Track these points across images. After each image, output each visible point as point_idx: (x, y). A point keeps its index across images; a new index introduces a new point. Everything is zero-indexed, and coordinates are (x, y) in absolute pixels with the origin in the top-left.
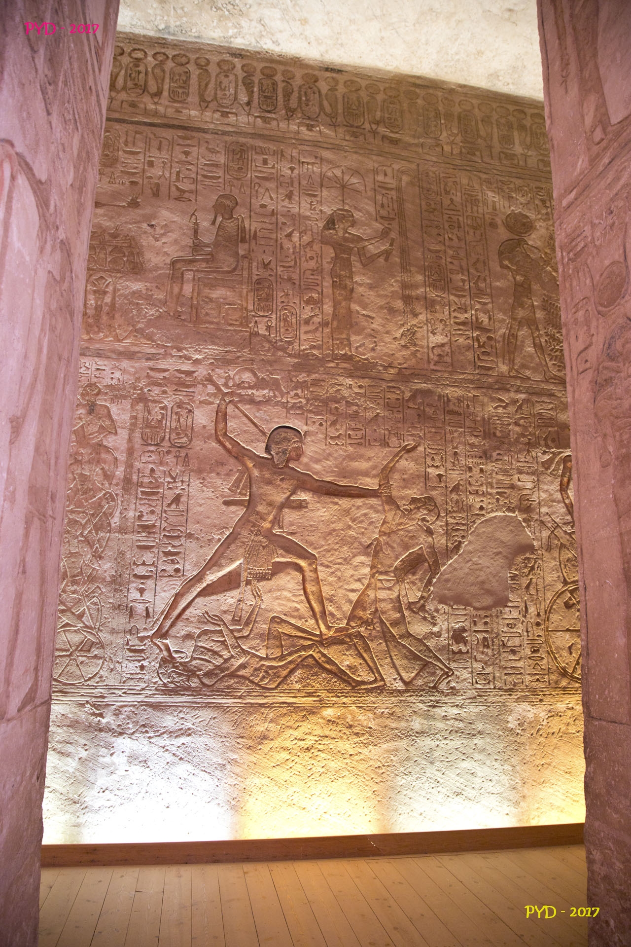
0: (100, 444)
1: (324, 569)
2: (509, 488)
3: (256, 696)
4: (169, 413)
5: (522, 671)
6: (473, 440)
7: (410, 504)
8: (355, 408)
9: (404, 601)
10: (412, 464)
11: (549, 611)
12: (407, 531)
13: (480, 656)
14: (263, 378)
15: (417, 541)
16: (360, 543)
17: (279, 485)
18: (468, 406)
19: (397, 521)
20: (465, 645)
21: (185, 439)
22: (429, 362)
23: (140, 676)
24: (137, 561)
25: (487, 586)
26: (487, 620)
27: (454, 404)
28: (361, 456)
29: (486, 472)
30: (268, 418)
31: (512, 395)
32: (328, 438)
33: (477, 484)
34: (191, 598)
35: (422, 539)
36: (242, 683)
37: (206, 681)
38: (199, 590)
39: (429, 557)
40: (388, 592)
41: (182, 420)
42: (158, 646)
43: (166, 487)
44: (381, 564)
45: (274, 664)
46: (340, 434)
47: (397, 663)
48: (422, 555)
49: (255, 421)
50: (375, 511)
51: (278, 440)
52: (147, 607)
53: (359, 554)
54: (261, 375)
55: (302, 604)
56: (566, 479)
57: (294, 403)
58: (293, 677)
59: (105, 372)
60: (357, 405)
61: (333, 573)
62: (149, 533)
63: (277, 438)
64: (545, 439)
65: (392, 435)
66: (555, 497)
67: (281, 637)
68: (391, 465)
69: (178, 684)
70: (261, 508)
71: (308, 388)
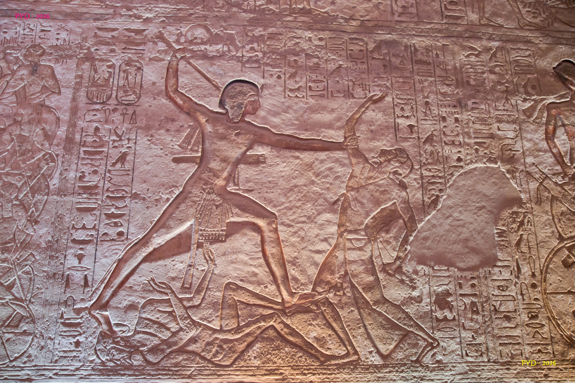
0: (42, 105)
1: (285, 228)
2: (488, 138)
3: (208, 375)
4: (117, 71)
5: (520, 341)
6: (445, 89)
7: (380, 156)
8: (315, 60)
9: (378, 262)
10: (380, 115)
11: (545, 271)
12: (378, 186)
13: (468, 324)
14: (216, 34)
15: (389, 196)
16: (325, 199)
17: (235, 140)
18: (437, 55)
19: (366, 175)
20: (451, 311)
21: (133, 96)
22: (393, 14)
23: (74, 354)
24: (77, 224)
25: (471, 244)
26: (475, 282)
27: (422, 54)
28: (324, 108)
29: (462, 121)
30: (221, 72)
31: (485, 43)
32: (287, 91)
33: (452, 134)
34: (136, 264)
35: (394, 194)
36: (193, 360)
37: (151, 358)
38: (144, 255)
39: (404, 213)
40: (358, 252)
41: (130, 77)
42: (97, 320)
43: (111, 146)
44: (350, 221)
45: (230, 337)
46: (300, 86)
47: (373, 333)
48: (396, 211)
49: (208, 75)
50: (341, 165)
51: (233, 94)
52: (86, 276)
53: (325, 211)
54: (214, 31)
55: (261, 268)
56: (551, 128)
57: (250, 57)
58: (251, 352)
59: (50, 33)
60: (318, 58)
61: (296, 232)
62: (91, 194)
63: (231, 91)
64: (525, 87)
65: (357, 86)
66: (540, 146)
67: (237, 305)
68: (357, 116)
69: (118, 363)
70: (214, 165)
71: (264, 42)
